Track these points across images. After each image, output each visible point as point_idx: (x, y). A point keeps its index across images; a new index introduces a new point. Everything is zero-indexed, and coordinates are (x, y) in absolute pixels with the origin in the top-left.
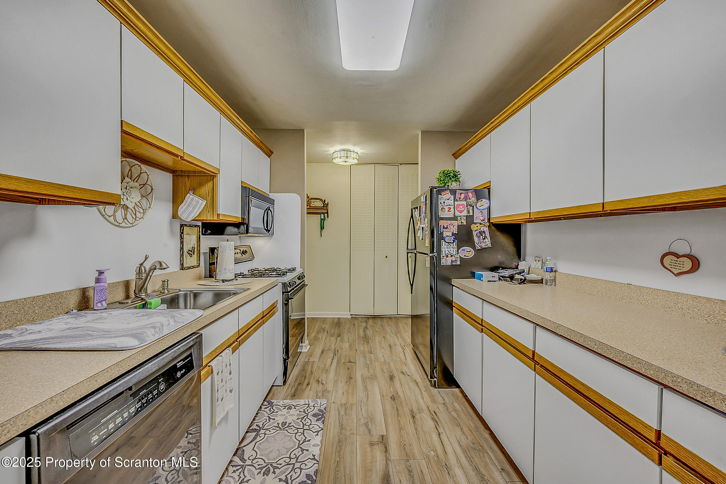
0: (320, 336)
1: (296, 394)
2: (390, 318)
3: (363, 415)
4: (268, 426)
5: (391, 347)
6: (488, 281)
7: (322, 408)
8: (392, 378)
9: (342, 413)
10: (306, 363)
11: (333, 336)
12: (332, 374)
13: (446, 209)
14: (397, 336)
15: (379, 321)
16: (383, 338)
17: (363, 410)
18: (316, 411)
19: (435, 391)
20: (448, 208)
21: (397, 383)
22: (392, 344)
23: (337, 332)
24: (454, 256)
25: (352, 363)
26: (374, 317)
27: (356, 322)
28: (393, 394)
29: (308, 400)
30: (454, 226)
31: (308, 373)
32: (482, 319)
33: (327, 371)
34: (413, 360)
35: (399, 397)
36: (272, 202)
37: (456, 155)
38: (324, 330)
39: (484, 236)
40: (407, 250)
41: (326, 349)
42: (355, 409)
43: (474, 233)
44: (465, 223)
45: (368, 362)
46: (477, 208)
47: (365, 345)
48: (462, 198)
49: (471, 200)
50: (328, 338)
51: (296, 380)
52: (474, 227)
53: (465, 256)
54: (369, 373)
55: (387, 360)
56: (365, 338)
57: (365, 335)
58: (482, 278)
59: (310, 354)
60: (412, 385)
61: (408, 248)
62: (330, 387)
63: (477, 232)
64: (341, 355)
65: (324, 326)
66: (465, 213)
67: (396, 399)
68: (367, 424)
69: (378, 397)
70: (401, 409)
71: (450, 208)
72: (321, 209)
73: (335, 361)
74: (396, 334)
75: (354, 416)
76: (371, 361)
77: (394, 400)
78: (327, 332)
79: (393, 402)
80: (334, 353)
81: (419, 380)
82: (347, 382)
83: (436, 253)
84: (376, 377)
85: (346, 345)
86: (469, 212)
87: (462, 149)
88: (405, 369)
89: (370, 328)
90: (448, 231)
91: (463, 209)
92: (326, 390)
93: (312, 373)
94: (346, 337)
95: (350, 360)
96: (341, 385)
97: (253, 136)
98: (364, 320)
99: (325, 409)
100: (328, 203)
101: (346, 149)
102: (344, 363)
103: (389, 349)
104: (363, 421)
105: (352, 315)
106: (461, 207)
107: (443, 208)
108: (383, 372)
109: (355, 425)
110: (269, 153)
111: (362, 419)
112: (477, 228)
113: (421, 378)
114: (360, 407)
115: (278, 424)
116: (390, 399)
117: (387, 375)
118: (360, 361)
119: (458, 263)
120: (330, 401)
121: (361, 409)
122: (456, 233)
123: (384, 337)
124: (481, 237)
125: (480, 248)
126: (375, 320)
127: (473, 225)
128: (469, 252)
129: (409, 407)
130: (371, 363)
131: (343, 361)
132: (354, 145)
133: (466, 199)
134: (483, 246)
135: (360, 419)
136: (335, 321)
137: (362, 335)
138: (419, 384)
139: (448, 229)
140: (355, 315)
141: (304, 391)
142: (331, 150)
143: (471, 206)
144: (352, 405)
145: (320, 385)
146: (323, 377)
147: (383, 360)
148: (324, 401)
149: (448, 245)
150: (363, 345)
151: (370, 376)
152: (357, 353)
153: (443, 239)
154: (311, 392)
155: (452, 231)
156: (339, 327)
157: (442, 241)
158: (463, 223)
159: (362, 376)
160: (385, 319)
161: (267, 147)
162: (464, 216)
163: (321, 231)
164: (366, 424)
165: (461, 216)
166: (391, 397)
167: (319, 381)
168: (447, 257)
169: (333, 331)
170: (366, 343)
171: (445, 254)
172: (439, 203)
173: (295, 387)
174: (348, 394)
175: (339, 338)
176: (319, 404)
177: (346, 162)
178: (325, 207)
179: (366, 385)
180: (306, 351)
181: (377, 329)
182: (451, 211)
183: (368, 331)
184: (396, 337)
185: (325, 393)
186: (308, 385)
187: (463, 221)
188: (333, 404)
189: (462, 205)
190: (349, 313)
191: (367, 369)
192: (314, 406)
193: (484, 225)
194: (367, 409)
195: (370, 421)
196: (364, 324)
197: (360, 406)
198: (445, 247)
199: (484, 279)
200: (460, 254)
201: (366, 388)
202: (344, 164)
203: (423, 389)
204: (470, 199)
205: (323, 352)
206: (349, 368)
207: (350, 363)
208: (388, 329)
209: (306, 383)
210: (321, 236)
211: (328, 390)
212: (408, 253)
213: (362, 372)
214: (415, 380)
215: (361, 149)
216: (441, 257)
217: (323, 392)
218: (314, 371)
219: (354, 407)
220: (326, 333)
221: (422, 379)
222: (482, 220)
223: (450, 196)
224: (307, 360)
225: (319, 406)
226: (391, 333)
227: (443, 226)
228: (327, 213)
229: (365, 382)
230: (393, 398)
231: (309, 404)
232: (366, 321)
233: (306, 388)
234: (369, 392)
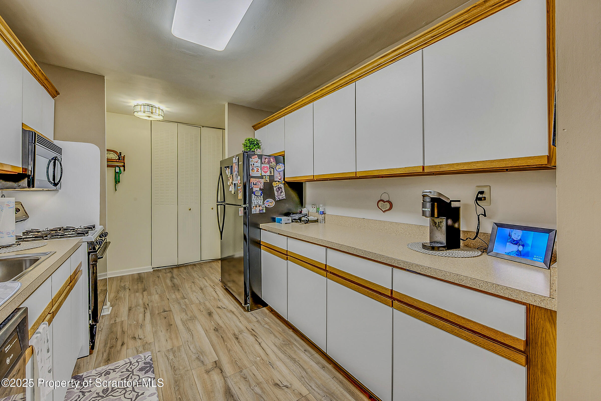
0: (121, 294)
1: (110, 358)
2: (195, 265)
3: (192, 352)
5: (202, 290)
6: (286, 223)
7: (148, 360)
8: (210, 314)
9: (171, 357)
11: (137, 292)
12: (148, 327)
13: (255, 169)
14: (205, 279)
15: (184, 269)
16: (193, 284)
17: (191, 348)
18: (141, 365)
19: (248, 314)
20: (257, 169)
21: (216, 317)
22: (202, 287)
23: (141, 287)
24: (261, 206)
25: (168, 311)
26: (178, 267)
27: (160, 274)
28: (215, 326)
29: (129, 359)
30: (261, 183)
31: (119, 333)
32: (287, 251)
33: (142, 326)
34: (224, 295)
35: (221, 327)
36: (59, 150)
37: (256, 127)
38: (124, 288)
39: (281, 190)
40: (217, 203)
41: (133, 306)
42: (183, 350)
43: (275, 189)
44: (268, 181)
45: (184, 307)
46: (276, 170)
48: (266, 162)
49: (272, 164)
50: (133, 296)
51: (106, 344)
52: (274, 184)
53: (269, 206)
54: (188, 316)
55: (202, 301)
56: (175, 286)
57: (174, 284)
58: (281, 221)
59: (114, 315)
60: (229, 315)
61: (218, 201)
62: (150, 338)
63: (276, 188)
64: (152, 307)
65: (123, 285)
66: (268, 173)
67: (219, 330)
68: (199, 358)
69: (203, 333)
70: (225, 336)
71: (258, 169)
72: (116, 162)
73: (148, 315)
74: (203, 278)
75: (184, 356)
76: (186, 305)
77: (217, 330)
78: (130, 289)
79: (217, 333)
80: (144, 308)
81: (234, 310)
82: (167, 330)
83: (248, 204)
84: (196, 317)
85: (156, 297)
86: (271, 173)
87: (261, 124)
88: (220, 304)
89: (176, 277)
90: (257, 187)
91: (267, 170)
92: (147, 343)
93: (123, 332)
94: (153, 290)
95: (164, 309)
96: (163, 334)
97: (36, 71)
98: (168, 271)
99: (151, 360)
100: (124, 156)
101: (151, 105)
102: (158, 313)
103: (200, 291)
104: (194, 357)
105: (154, 268)
106: (266, 169)
107: (253, 169)
108: (201, 311)
109: (187, 363)
110: (54, 93)
111: (192, 355)
112: (276, 185)
113: (235, 308)
114: (188, 347)
116: (214, 331)
117: (205, 313)
118: (175, 308)
119: (264, 211)
120: (154, 351)
121: (189, 347)
122: (262, 189)
123: (193, 282)
124: (279, 191)
125: (279, 200)
126: (180, 269)
127: (274, 183)
128: (271, 203)
129: (232, 332)
130: (187, 307)
131: (157, 312)
132: (160, 102)
133: (269, 162)
134: (281, 197)
135: (191, 356)
136: (136, 278)
137: (170, 284)
138: (235, 313)
139: (257, 185)
140: (157, 268)
141: (119, 352)
142: (133, 102)
143: (272, 168)
144: (179, 348)
145: (137, 341)
146: (139, 332)
147: (197, 302)
148: (148, 354)
149: (257, 198)
150: (174, 294)
151: (190, 318)
152: (169, 302)
153: (253, 193)
154: (130, 351)
155: (259, 187)
156: (142, 282)
157: (252, 194)
158: (267, 180)
159: (182, 321)
160: (189, 267)
162: (268, 176)
163: (115, 185)
164: (198, 358)
165: (265, 176)
166: (214, 330)
167: (135, 338)
168: (256, 207)
169: (136, 287)
170: (176, 291)
171: (255, 205)
172: (250, 165)
173: (107, 351)
174: (171, 339)
175: (145, 293)
176: (143, 357)
177: (149, 117)
178: (121, 160)
179: (188, 327)
180: (109, 313)
181: (184, 277)
182: (259, 171)
183: (175, 280)
184: (204, 280)
185: (146, 346)
186: (123, 344)
187: (267, 179)
188: (158, 354)
189: (267, 167)
190: (151, 267)
191: (184, 313)
192: (137, 362)
193: (281, 183)
194: (195, 346)
195: (200, 355)
196: (169, 275)
197: (187, 345)
198: (255, 199)
199: (283, 222)
200: (265, 205)
201: (189, 330)
202: (147, 118)
203: (239, 316)
204: (272, 163)
205: (130, 310)
206: (166, 317)
207: (165, 313)
208: (195, 275)
209: (119, 343)
210: (116, 190)
211: (148, 342)
212: (218, 205)
213: (180, 317)
214: (231, 311)
215: (166, 107)
216: (252, 207)
217: (144, 346)
218: (125, 330)
219: (182, 349)
220: (128, 290)
221: (236, 308)
222: (279, 179)
223: (258, 160)
224: (113, 322)
225: (144, 359)
226: (199, 277)
227: (253, 183)
228: (124, 166)
229: (186, 325)
230: (216, 330)
231: (131, 362)
232: (170, 271)
233: (121, 349)
234: (192, 332)
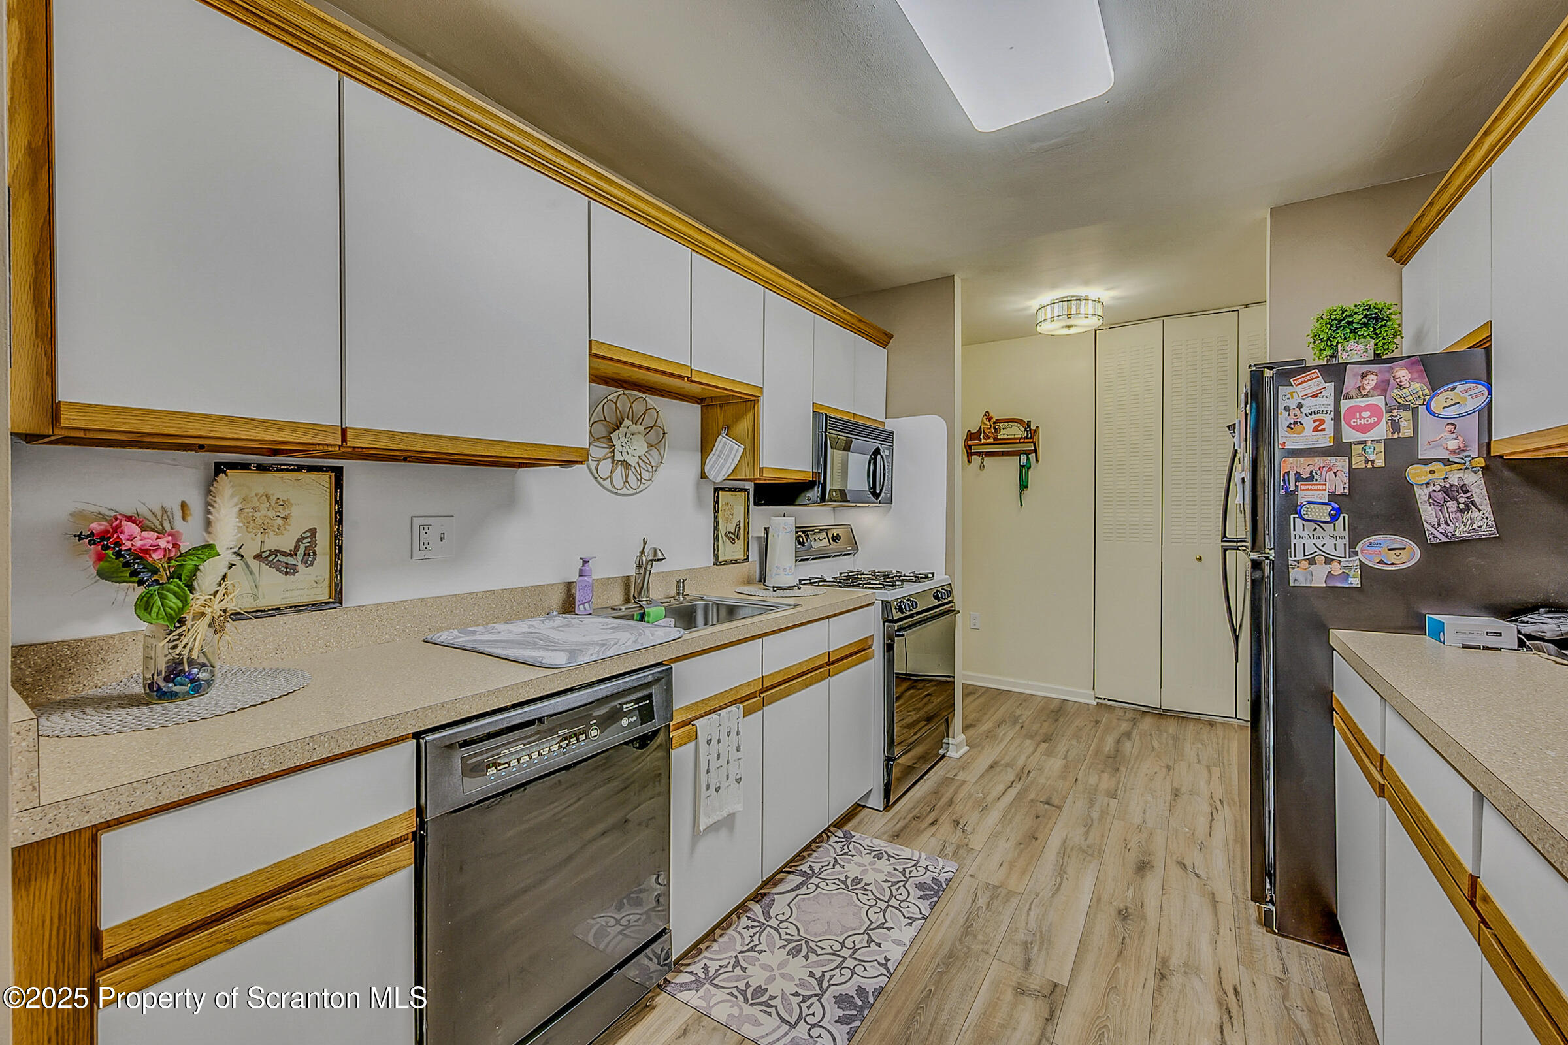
0: (1001, 732)
1: (902, 834)
2: (1211, 724)
3: (1027, 923)
4: (828, 875)
5: (1177, 795)
6: (1464, 646)
7: (942, 878)
8: (1143, 867)
9: (982, 902)
10: (947, 781)
11: (1031, 737)
12: (994, 816)
13: (1309, 423)
14: (1209, 771)
15: (1172, 726)
16: (1165, 770)
17: (1032, 913)
18: (927, 879)
19: (1265, 939)
20: (1314, 421)
21: (1152, 883)
22: (1183, 790)
23: (1045, 731)
24: (1340, 562)
25: (1053, 806)
26: (1162, 714)
27: (1105, 717)
28: (1129, 905)
29: (920, 854)
30: (1335, 473)
31: (944, 800)
32: (1382, 756)
33: (984, 808)
34: (1231, 842)
35: (1143, 918)
37: (1402, 253)
38: (1015, 720)
39: (1462, 500)
40: (1222, 541)
41: (1003, 762)
42: (1014, 905)
43: (1421, 494)
44: (1380, 463)
45: (1095, 815)
46: (1433, 414)
47: (1105, 776)
48: (1368, 387)
49: (1406, 390)
50: (1017, 742)
51: (914, 807)
52: (1415, 474)
53: (1381, 562)
54: (1086, 840)
55: (1150, 824)
56: (1115, 758)
57: (1118, 751)
58: (1442, 634)
59: (964, 764)
60: (1197, 901)
61: (1225, 536)
62: (977, 841)
63: (1431, 488)
64: (1032, 783)
65: (1018, 712)
66: (1382, 431)
67: (1130, 920)
68: (1029, 946)
69: (1085, 899)
70: (1135, 946)
71: (1322, 422)
72: (1020, 443)
73: (1013, 792)
74: (1208, 768)
75: (1006, 918)
76: (1103, 814)
77: (1125, 918)
78: (1022, 727)
79: (1118, 922)
80: (1017, 775)
81: (1225, 897)
82: (1020, 844)
83: (1273, 551)
84: (1101, 853)
85: (1055, 764)
86: (1395, 427)
87: (1413, 233)
88: (1194, 858)
89: (1138, 737)
90: (1316, 487)
91: (1374, 420)
92: (967, 845)
93: (951, 802)
94: (1062, 748)
95: (1051, 798)
96: (1005, 848)
97: (839, 313)
98: (1130, 715)
99: (948, 881)
100: (1037, 427)
101: (1066, 297)
102: (1032, 801)
103: (1168, 798)
104: (1021, 936)
105: (1101, 698)
106: (1366, 414)
107: (1295, 423)
108: (1126, 848)
109: (999, 937)
110: (883, 339)
111: (1021, 931)
112: (1430, 476)
113: (1234, 895)
114: (1028, 905)
115: (847, 877)
116: (1113, 913)
117: (1132, 857)
118: (1074, 807)
119: (1355, 581)
120: (965, 870)
121: (1030, 909)
122: (1343, 495)
123: (1168, 768)
124: (1452, 504)
125: (1446, 540)
126: (1163, 722)
127: (1415, 469)
128: (1398, 552)
129: (1161, 950)
130: (1101, 818)
131: (1032, 796)
132: (1086, 283)
133: (1383, 388)
134: (1460, 531)
135: (1017, 928)
136: (1052, 707)
137: (1107, 749)
138: (1221, 908)
139: (1314, 483)
140: (1109, 700)
141: (919, 832)
142: (1034, 304)
143: (1405, 408)
144: (1011, 894)
145: (958, 832)
146: (972, 818)
147: (1138, 820)
148: (952, 866)
149: (1315, 529)
150: (1098, 774)
151: (1085, 848)
152: (1074, 788)
153: (1296, 510)
154: (933, 840)
155: (1329, 486)
156: (1057, 720)
157: (1292, 516)
158: (1373, 462)
159: (1065, 842)
160: (1192, 724)
161: (875, 328)
162: (1378, 441)
163: (1021, 494)
164: (1026, 946)
165: (1365, 442)
166: (1120, 912)
167: (958, 823)
168: (1312, 562)
169: (1035, 727)
170: (1109, 770)
171: (1305, 556)
172: (1281, 408)
173: (907, 820)
174: (1012, 866)
175: (1044, 746)
176: (940, 868)
177: (1069, 327)
178: (1030, 438)
179: (1065, 864)
180: (958, 755)
181: (1156, 744)
182: (1323, 430)
183: (1128, 744)
184: (1205, 774)
185: (960, 851)
186: (932, 824)
187: (1372, 457)
188: (967, 878)
189: (1372, 408)
190: (1092, 693)
191: (1083, 829)
192: (926, 868)
193: (1460, 467)
194: (1043, 915)
195: (1038, 943)
196: (1125, 726)
197: (1029, 903)
198: (1304, 534)
199: (1448, 635)
200: (1360, 556)
201: (1061, 871)
202: (1066, 331)
203: (1226, 923)
204: (1401, 387)
205: (992, 767)
206: (1040, 814)
207: (1046, 806)
208: (1190, 750)
209: (931, 819)
210: (1021, 505)
211: (970, 846)
212: (1225, 550)
213: (1068, 833)
214: (1213, 894)
215: (1108, 289)
216: (1290, 563)
217: (958, 847)
218: (956, 800)
219: (1014, 902)
220: (1018, 727)
221: (1236, 897)
222: (1453, 452)
223: (1323, 385)
224: (951, 775)
225: (937, 871)
226: (1196, 761)
227: (1298, 474)
228: (1035, 451)
229: (1066, 857)
230: (1124, 915)
231: (918, 862)
232: (1135, 719)
233: (926, 829)
234: (1065, 881)
